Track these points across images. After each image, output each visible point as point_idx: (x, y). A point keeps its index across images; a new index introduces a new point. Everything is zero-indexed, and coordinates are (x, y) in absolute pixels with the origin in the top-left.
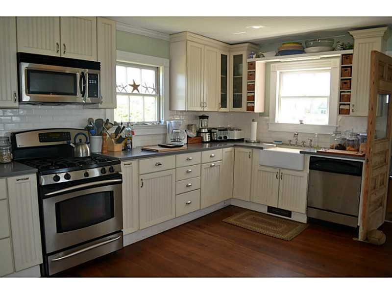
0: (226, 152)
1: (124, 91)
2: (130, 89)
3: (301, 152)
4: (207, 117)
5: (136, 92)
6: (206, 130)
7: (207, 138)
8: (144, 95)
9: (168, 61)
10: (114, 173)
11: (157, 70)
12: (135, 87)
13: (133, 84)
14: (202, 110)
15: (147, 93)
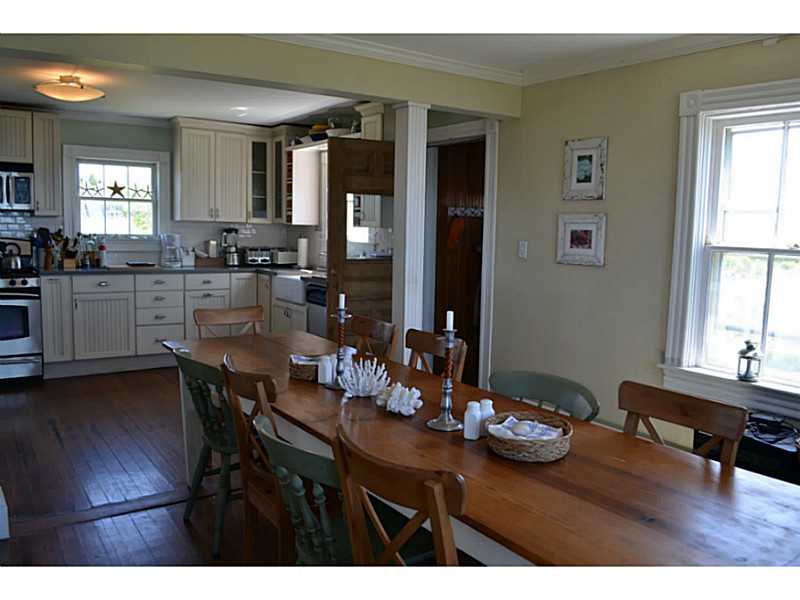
0: (238, 279)
1: (98, 196)
2: (108, 193)
3: (302, 278)
4: (236, 231)
5: (117, 196)
6: (233, 249)
7: (235, 260)
8: (129, 200)
9: (168, 154)
10: (27, 286)
11: (153, 166)
12: (116, 189)
13: (113, 186)
14: (212, 220)
15: (137, 197)
